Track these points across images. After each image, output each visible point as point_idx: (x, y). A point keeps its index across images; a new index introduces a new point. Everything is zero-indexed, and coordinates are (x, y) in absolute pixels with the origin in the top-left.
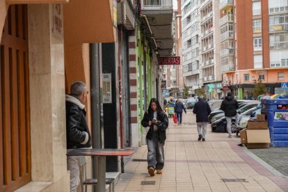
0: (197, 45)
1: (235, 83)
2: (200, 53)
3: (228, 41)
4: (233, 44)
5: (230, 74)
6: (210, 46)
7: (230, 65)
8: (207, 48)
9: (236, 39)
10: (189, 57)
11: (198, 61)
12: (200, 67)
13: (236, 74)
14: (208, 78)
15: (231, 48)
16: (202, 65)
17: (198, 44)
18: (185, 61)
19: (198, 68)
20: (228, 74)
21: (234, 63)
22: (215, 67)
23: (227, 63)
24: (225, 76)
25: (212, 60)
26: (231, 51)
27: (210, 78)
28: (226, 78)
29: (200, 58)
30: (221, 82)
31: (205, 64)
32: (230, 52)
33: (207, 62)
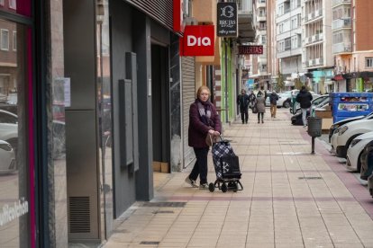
0: (299, 11)
1: (352, 71)
2: (303, 22)
3: (343, 8)
4: (350, 12)
5: (346, 57)
6: (317, 13)
7: (346, 42)
8: (313, 15)
9: (354, 5)
10: (287, 27)
11: (300, 35)
12: (303, 44)
13: (354, 56)
14: (314, 62)
15: (346, 17)
16: (305, 41)
17: (300, 9)
18: (281, 33)
19: (299, 46)
20: (343, 56)
21: (352, 40)
22: (324, 45)
23: (341, 40)
24: (339, 58)
25: (321, 35)
26: (346, 22)
27: (317, 61)
28: (340, 63)
29: (302, 30)
30: (333, 67)
31: (310, 40)
32: (346, 24)
33: (314, 38)
